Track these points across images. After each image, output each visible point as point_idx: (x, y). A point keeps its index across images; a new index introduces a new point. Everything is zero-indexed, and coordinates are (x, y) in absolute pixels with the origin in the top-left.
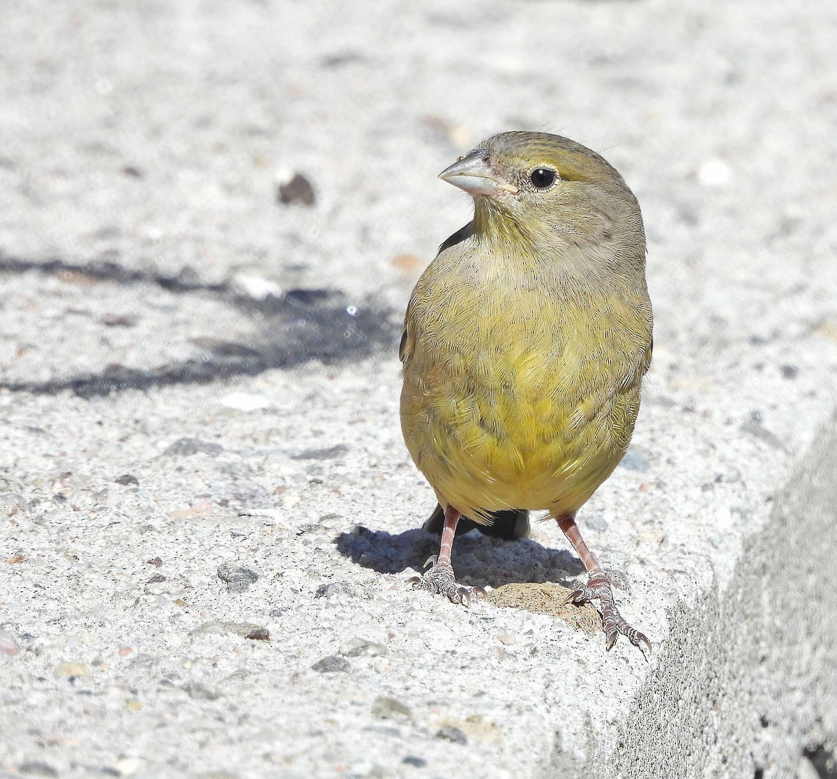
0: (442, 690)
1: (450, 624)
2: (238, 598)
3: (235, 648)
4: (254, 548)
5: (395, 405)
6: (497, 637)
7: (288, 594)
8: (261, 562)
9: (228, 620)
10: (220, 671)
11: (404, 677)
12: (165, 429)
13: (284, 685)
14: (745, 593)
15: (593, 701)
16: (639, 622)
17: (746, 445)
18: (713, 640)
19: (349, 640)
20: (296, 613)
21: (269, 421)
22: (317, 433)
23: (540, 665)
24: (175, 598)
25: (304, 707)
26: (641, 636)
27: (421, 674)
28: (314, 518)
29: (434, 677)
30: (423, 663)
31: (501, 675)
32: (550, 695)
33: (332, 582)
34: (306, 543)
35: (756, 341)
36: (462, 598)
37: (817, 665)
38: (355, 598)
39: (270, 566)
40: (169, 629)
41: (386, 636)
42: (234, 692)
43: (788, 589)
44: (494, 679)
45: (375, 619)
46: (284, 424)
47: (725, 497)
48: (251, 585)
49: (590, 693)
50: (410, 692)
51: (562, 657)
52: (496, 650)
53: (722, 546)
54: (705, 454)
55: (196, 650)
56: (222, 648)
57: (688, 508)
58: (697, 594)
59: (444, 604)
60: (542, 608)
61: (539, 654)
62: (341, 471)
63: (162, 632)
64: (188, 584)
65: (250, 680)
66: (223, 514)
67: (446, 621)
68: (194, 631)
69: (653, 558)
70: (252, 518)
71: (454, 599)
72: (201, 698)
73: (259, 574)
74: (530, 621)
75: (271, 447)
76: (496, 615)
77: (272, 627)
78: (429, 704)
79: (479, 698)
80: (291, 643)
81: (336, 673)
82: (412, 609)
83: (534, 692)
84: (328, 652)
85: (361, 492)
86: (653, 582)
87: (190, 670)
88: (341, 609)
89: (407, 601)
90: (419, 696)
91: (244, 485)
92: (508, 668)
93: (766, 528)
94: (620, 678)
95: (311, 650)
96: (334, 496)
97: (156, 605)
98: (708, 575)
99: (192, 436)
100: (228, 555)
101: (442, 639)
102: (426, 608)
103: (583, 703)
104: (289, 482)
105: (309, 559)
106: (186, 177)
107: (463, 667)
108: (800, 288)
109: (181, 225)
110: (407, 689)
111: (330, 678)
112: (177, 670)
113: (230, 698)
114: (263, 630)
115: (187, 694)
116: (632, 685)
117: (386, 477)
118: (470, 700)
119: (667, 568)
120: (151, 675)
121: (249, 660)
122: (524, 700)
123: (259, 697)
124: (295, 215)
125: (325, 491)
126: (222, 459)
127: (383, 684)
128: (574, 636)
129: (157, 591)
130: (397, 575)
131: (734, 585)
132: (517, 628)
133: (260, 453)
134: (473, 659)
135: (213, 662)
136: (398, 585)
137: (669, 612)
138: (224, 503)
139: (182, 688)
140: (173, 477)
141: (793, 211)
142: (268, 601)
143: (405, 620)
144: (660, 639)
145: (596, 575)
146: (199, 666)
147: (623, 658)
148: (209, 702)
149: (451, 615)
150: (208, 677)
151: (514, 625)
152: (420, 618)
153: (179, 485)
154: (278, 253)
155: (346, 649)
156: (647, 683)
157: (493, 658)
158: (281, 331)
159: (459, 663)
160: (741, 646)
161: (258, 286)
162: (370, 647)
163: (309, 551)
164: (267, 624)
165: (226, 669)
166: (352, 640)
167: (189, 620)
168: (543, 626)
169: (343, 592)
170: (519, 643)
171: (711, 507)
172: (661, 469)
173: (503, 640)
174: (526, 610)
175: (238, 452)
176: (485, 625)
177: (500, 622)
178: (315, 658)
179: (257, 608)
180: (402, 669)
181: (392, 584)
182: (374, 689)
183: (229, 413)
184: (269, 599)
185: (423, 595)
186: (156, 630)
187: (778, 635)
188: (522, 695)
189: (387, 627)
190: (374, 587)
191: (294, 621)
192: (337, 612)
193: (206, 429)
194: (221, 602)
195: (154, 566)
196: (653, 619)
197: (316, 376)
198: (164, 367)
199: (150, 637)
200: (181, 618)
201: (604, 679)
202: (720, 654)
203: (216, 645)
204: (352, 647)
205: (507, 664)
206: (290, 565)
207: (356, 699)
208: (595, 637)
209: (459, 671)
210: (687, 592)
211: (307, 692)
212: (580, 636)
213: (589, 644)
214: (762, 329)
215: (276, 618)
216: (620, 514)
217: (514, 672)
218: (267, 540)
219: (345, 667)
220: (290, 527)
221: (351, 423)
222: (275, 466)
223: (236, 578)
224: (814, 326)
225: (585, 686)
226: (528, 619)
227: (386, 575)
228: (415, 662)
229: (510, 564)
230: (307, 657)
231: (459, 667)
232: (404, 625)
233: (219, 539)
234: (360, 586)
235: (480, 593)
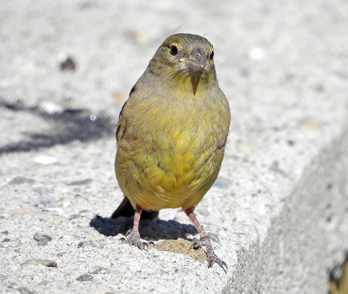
0: (135, 288)
1: (138, 259)
2: (43, 248)
3: (41, 271)
4: (50, 225)
5: (113, 160)
6: (160, 264)
7: (65, 246)
8: (53, 232)
9: (38, 259)
10: (35, 281)
11: (118, 283)
12: (10, 172)
13: (64, 287)
14: (272, 243)
16: (224, 256)
17: (271, 176)
18: (258, 265)
19: (93, 266)
20: (69, 255)
21: (56, 169)
22: (78, 174)
23: (179, 277)
24: (14, 249)
26: (224, 263)
27: (126, 281)
28: (77, 212)
29: (132, 283)
30: (127, 277)
31: (162, 281)
32: (184, 290)
33: (85, 241)
34: (73, 223)
35: (276, 129)
36: (144, 247)
37: (305, 275)
38: (95, 248)
39: (57, 234)
40: (12, 263)
41: (110, 264)
42: (41, 291)
43: (291, 241)
44: (159, 283)
45: (104, 257)
46: (63, 169)
47: (262, 200)
48: (49, 242)
49: (202, 289)
50: (121, 290)
51: (189, 273)
52: (159, 270)
53: (261, 222)
54: (253, 180)
55: (24, 272)
56: (36, 271)
57: (246, 205)
58: (250, 244)
59: (136, 249)
60: (179, 251)
61: (179, 272)
62: (89, 190)
63: (9, 264)
64: (21, 242)
65: (48, 285)
66: (36, 211)
67: (137, 257)
68: (23, 264)
69: (230, 228)
70: (49, 213)
71: (141, 247)
73: (52, 237)
74: (175, 257)
75: (57, 180)
76: (159, 254)
77: (58, 261)
79: (152, 292)
80: (67, 268)
81: (87, 281)
82: (121, 252)
83: (176, 289)
84: (84, 272)
85: (98, 200)
86: (230, 239)
87: (21, 281)
88: (89, 253)
89: (119, 249)
90: (125, 291)
91: (45, 197)
92: (165, 278)
93: (281, 213)
94: (216, 282)
95: (76, 271)
96: (86, 201)
97: (6, 252)
98: (255, 235)
99: (21, 176)
100: (38, 229)
101: (135, 265)
102: (127, 252)
103: (199, 293)
104: (66, 196)
105: (75, 230)
106: (18, 59)
107: (144, 278)
108: (295, 106)
109: (16, 80)
110: (119, 288)
111: (84, 284)
112: (15, 281)
114: (54, 263)
115: (20, 292)
116: (221, 286)
117: (109, 193)
118: (148, 292)
119: (237, 232)
120: (4, 284)
121: (48, 276)
124: (67, 76)
125: (82, 200)
126: (35, 186)
127: (108, 286)
128: (195, 263)
129: (6, 246)
130: (114, 237)
131: (267, 240)
132: (169, 260)
133: (52, 183)
134: (149, 274)
135: (32, 277)
136: (115, 241)
137: (237, 252)
138: (36, 206)
139: (17, 289)
140: (13, 194)
141: (293, 70)
142: (56, 250)
143: (118, 257)
144: (233, 264)
145: (203, 235)
146: (25, 279)
147: (217, 273)
149: (139, 255)
150: (29, 284)
151: (167, 259)
152: (125, 256)
153: (16, 198)
154: (60, 93)
155: (92, 271)
156: (228, 284)
157: (158, 274)
158: (62, 128)
159: (143, 276)
160: (270, 267)
161: (51, 107)
162: (102, 269)
163: (75, 226)
164: (56, 260)
165: (37, 280)
166: (94, 267)
167: (21, 259)
169: (90, 245)
170: (170, 267)
171: (256, 204)
172: (233, 188)
173: (163, 266)
174: (173, 252)
175: (43, 183)
176: (154, 259)
177: (161, 258)
178: (78, 275)
179: (51, 253)
180: (117, 279)
181: (112, 241)
182: (104, 289)
183: (38, 165)
184: (57, 249)
185: (126, 246)
186: (6, 264)
187: (287, 262)
188: (171, 290)
189: (110, 261)
190: (104, 242)
191: (68, 258)
192: (87, 254)
193: (29, 172)
194: (35, 250)
195: (5, 235)
196: (230, 255)
197: (77, 147)
198: (8, 146)
199: (3, 266)
200: (17, 258)
201: (209, 283)
202: (261, 270)
203: (33, 270)
204: (94, 270)
205: (165, 276)
206: (66, 233)
208: (204, 264)
209: (143, 280)
210: (246, 243)
211: (74, 290)
212: (197, 263)
213: (202, 267)
214: (278, 123)
215: (60, 257)
216: (215, 208)
217: (167, 280)
218: (56, 222)
219: (91, 279)
220: (66, 216)
221: (94, 169)
222: (59, 189)
223: (42, 240)
224: (302, 122)
225: (200, 286)
226: (174, 256)
227: (109, 237)
228: (123, 276)
229: (165, 231)
230: (74, 275)
231: (143, 278)
232: (118, 259)
233: (34, 222)
234: (98, 242)
235: (152, 245)
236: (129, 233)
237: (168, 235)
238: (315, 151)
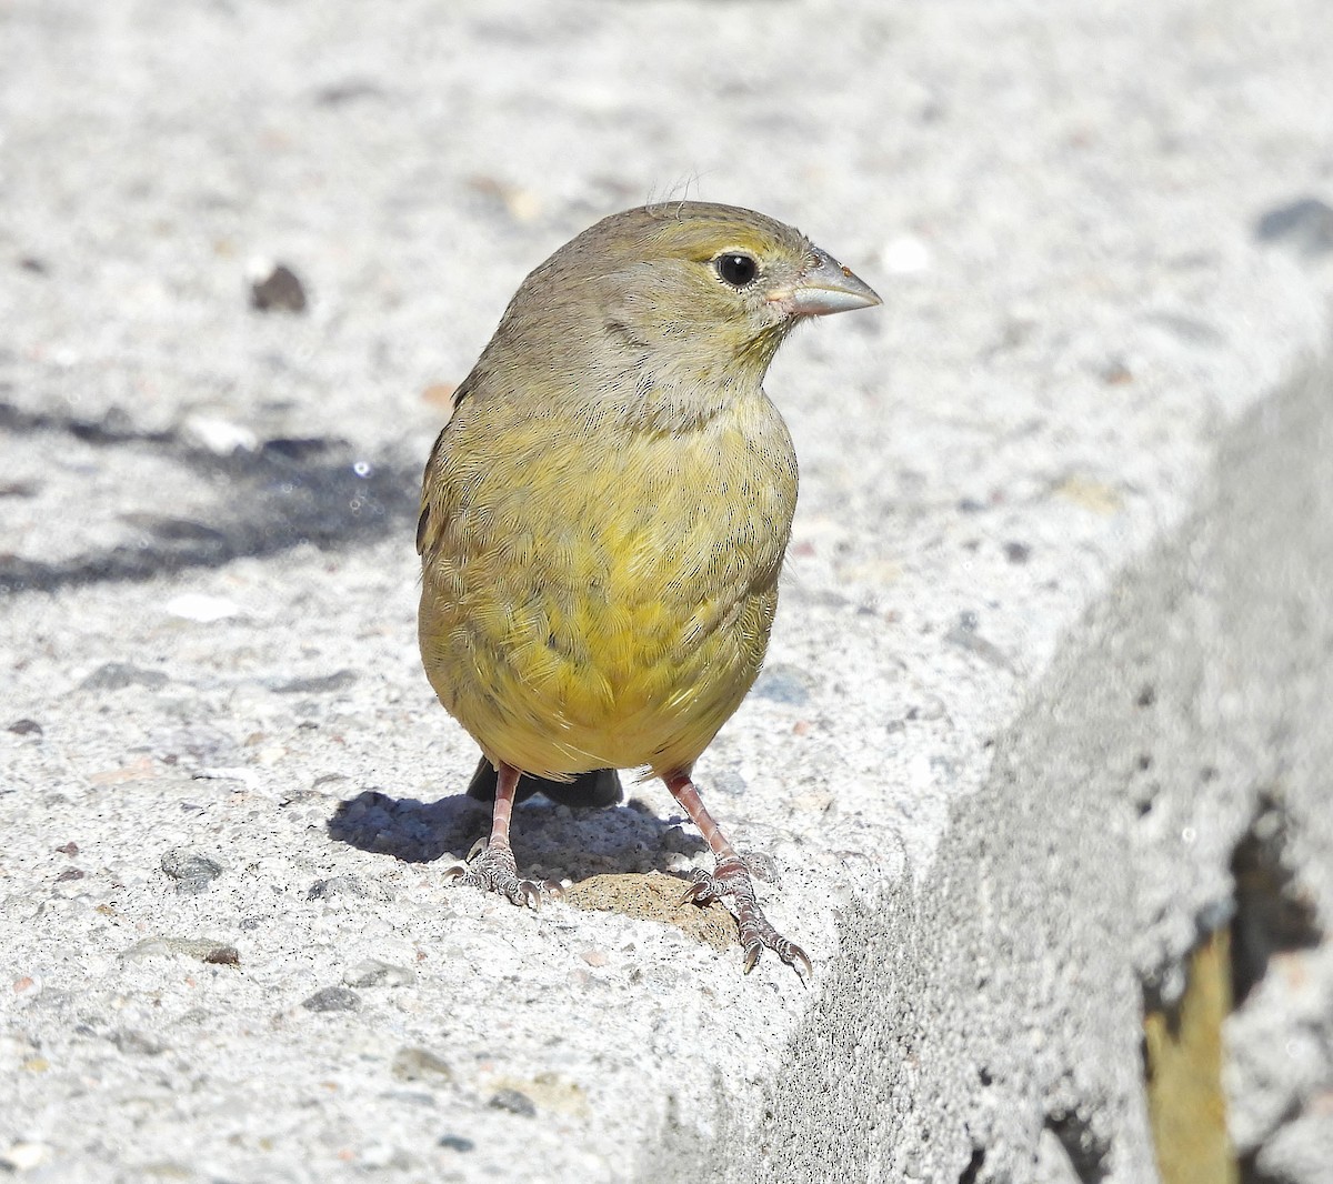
0: (497, 1036)
1: (510, 937)
2: (192, 902)
3: (188, 976)
4: (215, 826)
6: (581, 956)
7: (267, 895)
8: (227, 847)
9: (178, 936)
10: (165, 1011)
11: (440, 1018)
12: (83, 651)
13: (261, 1032)
14: (953, 885)
15: (725, 1050)
16: (793, 930)
17: (953, 663)
18: (906, 957)
19: (358, 963)
20: (279, 923)
21: (238, 636)
22: (310, 654)
23: (646, 997)
24: (98, 903)
25: (290, 1064)
26: (797, 950)
27: (466, 1012)
28: (306, 780)
29: (486, 1017)
30: (470, 996)
31: (586, 1012)
32: (660, 1041)
33: (334, 876)
34: (294, 818)
35: (967, 506)
36: (527, 896)
37: (1064, 991)
38: (367, 900)
39: (240, 854)
40: (88, 949)
41: (414, 955)
42: (186, 1043)
43: (1019, 878)
44: (576, 1018)
45: (396, 931)
46: (259, 640)
47: (921, 742)
48: (211, 882)
49: (721, 1037)
50: (450, 1039)
51: (678, 984)
52: (578, 975)
53: (917, 815)
54: (891, 677)
55: (129, 981)
56: (169, 977)
57: (868, 759)
58: (881, 888)
59: (500, 906)
60: (646, 911)
61: (644, 980)
62: (345, 709)
63: (79, 954)
64: (118, 883)
65: (210, 1024)
66: (170, 776)
67: (504, 932)
68: (125, 952)
69: (814, 835)
70: (213, 782)
71: (516, 900)
72: (137, 1052)
73: (223, 865)
74: (631, 930)
75: (240, 675)
76: (579, 923)
77: (243, 945)
78: (478, 1057)
79: (553, 1048)
80: (272, 968)
81: (339, 1012)
82: (453, 915)
83: (636, 1038)
84: (327, 982)
85: (377, 741)
86: (814, 871)
87: (120, 1010)
88: (346, 916)
89: (446, 903)
90: (462, 1045)
91: (201, 732)
92: (597, 1002)
93: (984, 788)
94: (766, 1014)
95: (302, 979)
96: (336, 747)
97: (69, 914)
98: (898, 859)
99: (122, 660)
100: (178, 838)
101: (498, 959)
102: (473, 914)
103: (710, 1052)
104: (268, 727)
105: (299, 841)
106: (113, 272)
107: (529, 1002)
108: (1034, 427)
109: (105, 344)
110: (446, 1035)
111: (330, 1020)
112: (101, 1011)
113: (179, 1052)
114: (229, 950)
115: (115, 1047)
116: (784, 1026)
117: (414, 717)
118: (540, 1050)
119: (836, 848)
120: (62, 1019)
121: (208, 996)
122: (622, 1049)
123: (223, 1050)
124: (276, 328)
125: (322, 740)
126: (168, 694)
127: (409, 1028)
128: (696, 953)
129: (71, 893)
130: (430, 865)
131: (937, 874)
132: (610, 942)
133: (224, 684)
134: (544, 988)
135: (155, 998)
136: (432, 879)
137: (838, 915)
138: (171, 760)
139: (107, 1038)
140: (94, 721)
141: (1023, 311)
142: (237, 907)
143: (441, 931)
144: (825, 955)
145: (726, 859)
146: (133, 1005)
147: (770, 984)
148: (148, 1058)
149: (511, 924)
150: (146, 1020)
151: (606, 937)
152: (465, 929)
153: (103, 733)
154: (252, 384)
155: (354, 977)
156: (806, 1022)
157: (574, 987)
158: (255, 501)
159: (523, 995)
160: (950, 964)
161: (221, 434)
162: (389, 972)
163: (298, 829)
164: (236, 940)
165: (173, 1009)
166: (363, 963)
167: (118, 936)
168: (650, 938)
169: (349, 891)
170: (614, 965)
171: (902, 756)
172: (826, 700)
173: (589, 960)
174: (624, 915)
175: (192, 684)
176: (562, 938)
177: (585, 933)
178: (307, 990)
179: (220, 916)
180: (437, 1005)
181: (424, 877)
182: (396, 1036)
183: (178, 624)
184: (238, 903)
185: (469, 895)
186: (69, 952)
187: (1005, 947)
188: (618, 1042)
189: (415, 943)
190: (396, 883)
191: (276, 935)
192: (340, 922)
193: (145, 649)
194: (166, 907)
195: (66, 856)
196: (815, 926)
197: (308, 567)
198: (78, 559)
199: (60, 962)
200: (106, 933)
201: (742, 1017)
202: (917, 976)
203: (159, 974)
204: (362, 973)
205: (596, 995)
206: (269, 851)
207: (368, 1051)
208: (728, 953)
209: (523, 1007)
210: (866, 884)
211: (296, 1042)
212: (705, 952)
213: (720, 965)
214: (977, 488)
215: (249, 931)
216: (764, 769)
217: (606, 1007)
218: (238, 814)
219: (353, 1004)
220: (270, 795)
221: (361, 637)
222: (246, 703)
223: (189, 873)
224: (1055, 484)
225: (713, 1027)
226: (627, 927)
227: (414, 865)
228: (458, 995)
229: (599, 845)
230: (295, 989)
231: (524, 1001)
232: (440, 939)
233: (163, 814)
234: (375, 882)
235: (554, 890)
236: (479, 852)
237: (608, 859)
238: (1098, 580)
